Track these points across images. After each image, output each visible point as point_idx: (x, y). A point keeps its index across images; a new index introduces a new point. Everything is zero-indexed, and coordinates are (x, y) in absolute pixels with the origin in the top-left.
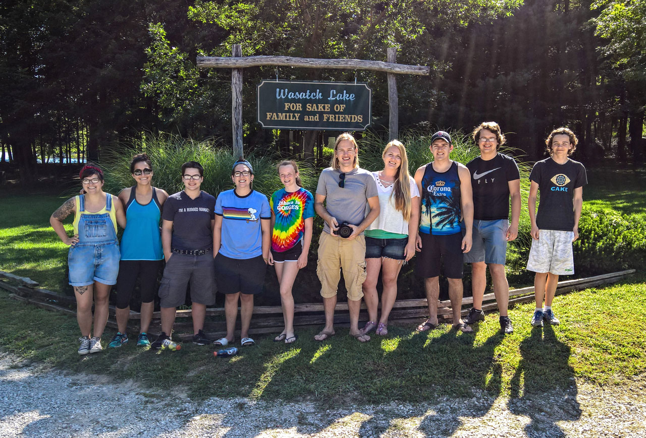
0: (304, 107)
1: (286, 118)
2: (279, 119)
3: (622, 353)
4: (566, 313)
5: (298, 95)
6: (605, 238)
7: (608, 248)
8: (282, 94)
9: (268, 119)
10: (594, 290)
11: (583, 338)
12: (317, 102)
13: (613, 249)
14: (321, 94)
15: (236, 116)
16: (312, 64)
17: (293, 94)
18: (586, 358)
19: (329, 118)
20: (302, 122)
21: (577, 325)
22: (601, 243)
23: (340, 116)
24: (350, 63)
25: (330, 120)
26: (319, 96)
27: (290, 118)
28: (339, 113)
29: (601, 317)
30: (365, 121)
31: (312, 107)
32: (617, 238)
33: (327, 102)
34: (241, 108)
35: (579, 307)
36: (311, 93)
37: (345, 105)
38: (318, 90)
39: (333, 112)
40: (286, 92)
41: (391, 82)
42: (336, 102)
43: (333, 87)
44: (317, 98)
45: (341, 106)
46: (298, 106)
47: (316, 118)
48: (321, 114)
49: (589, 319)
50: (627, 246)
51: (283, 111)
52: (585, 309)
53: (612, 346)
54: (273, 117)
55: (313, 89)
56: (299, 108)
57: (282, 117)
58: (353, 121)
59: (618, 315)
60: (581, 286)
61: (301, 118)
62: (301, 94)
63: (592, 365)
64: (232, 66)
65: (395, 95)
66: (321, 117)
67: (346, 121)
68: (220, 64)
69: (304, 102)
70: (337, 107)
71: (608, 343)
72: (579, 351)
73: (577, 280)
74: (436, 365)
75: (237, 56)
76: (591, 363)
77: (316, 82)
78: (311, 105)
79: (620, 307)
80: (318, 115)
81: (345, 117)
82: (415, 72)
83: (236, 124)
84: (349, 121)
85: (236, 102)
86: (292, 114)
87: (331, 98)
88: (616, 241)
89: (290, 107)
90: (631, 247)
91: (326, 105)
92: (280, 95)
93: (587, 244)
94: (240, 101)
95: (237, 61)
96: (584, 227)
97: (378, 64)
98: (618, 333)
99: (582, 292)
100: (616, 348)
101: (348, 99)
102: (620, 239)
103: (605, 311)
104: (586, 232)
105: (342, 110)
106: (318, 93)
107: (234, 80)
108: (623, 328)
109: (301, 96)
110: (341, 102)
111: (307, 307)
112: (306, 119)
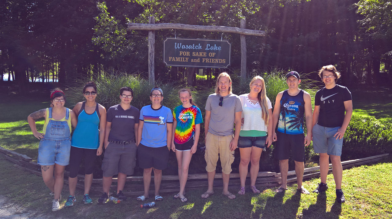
0: (191, 54)
1: (180, 60)
2: (176, 61)
3: (389, 208)
4: (351, 181)
5: (188, 47)
6: (371, 135)
7: (373, 141)
8: (178, 46)
9: (170, 60)
10: (366, 166)
11: (364, 198)
12: (199, 51)
13: (376, 141)
14: (201, 46)
15: (151, 60)
16: (196, 28)
17: (185, 46)
18: (368, 211)
19: (205, 61)
20: (189, 62)
21: (359, 189)
22: (369, 138)
23: (212, 59)
24: (218, 28)
25: (207, 62)
26: (200, 47)
27: (182, 60)
28: (212, 58)
29: (373, 183)
30: (227, 62)
31: (196, 54)
32: (378, 135)
33: (205, 51)
34: (153, 54)
35: (359, 177)
36: (195, 45)
37: (215, 53)
38: (199, 44)
39: (208, 57)
40: (181, 45)
41: (243, 40)
42: (210, 51)
43: (209, 42)
44: (199, 49)
45: (213, 53)
46: (187, 53)
47: (198, 61)
48: (201, 58)
49: (366, 186)
50: (384, 140)
51: (178, 56)
52: (363, 179)
53: (383, 203)
54: (173, 59)
55: (196, 43)
56: (188, 55)
57: (178, 59)
58: (220, 62)
59: (383, 183)
60: (358, 164)
61: (189, 60)
62: (190, 46)
63: (372, 216)
64: (149, 29)
65: (245, 48)
66: (201, 60)
67: (216, 62)
68: (142, 27)
69: (191, 51)
70: (211, 54)
71: (380, 202)
72: (363, 207)
73: (356, 160)
74: (277, 215)
75: (152, 23)
76: (371, 215)
77: (198, 39)
78: (195, 53)
79: (383, 178)
80: (199, 59)
81: (215, 60)
82: (257, 34)
83: (151, 63)
84: (218, 62)
85: (151, 50)
86: (184, 58)
87: (207, 49)
88: (378, 137)
89: (182, 54)
90: (387, 140)
91: (204, 53)
92: (177, 46)
93: (361, 138)
94: (153, 50)
95: (152, 26)
96: (359, 128)
97: (235, 29)
98: (385, 195)
99: (359, 168)
100: (385, 205)
101: (217, 49)
102: (380, 136)
103: (375, 180)
104: (360, 131)
105: (213, 56)
106: (199, 46)
107: (150, 37)
108: (387, 192)
109: (189, 47)
110: (213, 51)
111: (196, 176)
112: (192, 61)
